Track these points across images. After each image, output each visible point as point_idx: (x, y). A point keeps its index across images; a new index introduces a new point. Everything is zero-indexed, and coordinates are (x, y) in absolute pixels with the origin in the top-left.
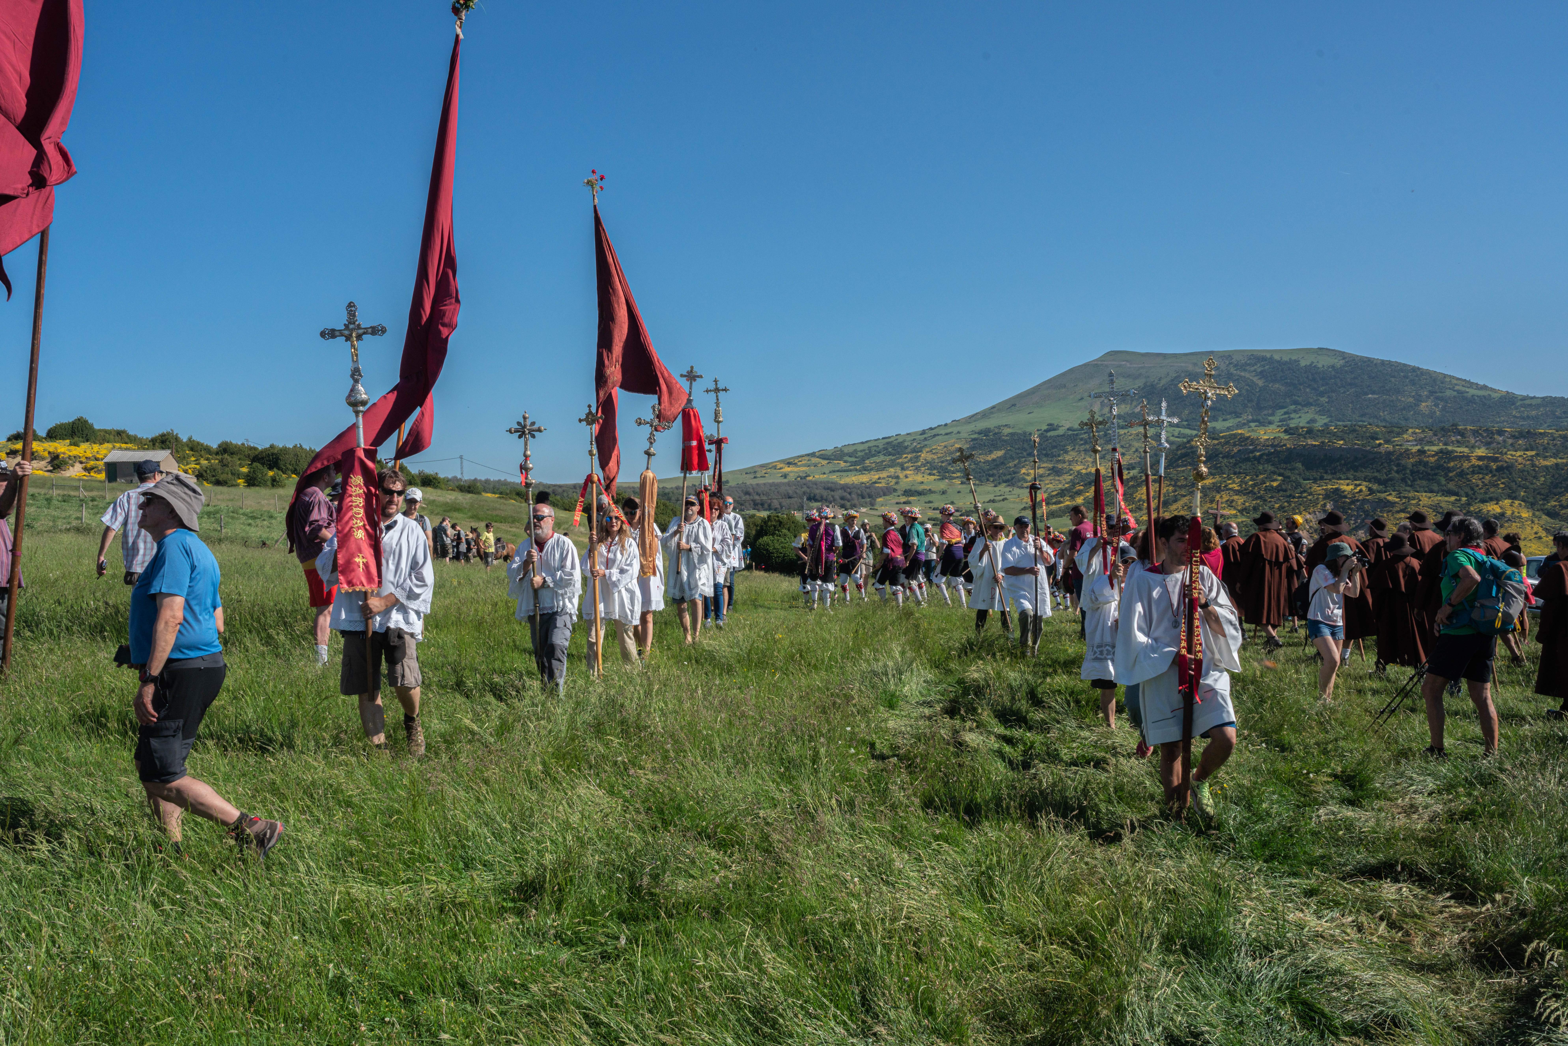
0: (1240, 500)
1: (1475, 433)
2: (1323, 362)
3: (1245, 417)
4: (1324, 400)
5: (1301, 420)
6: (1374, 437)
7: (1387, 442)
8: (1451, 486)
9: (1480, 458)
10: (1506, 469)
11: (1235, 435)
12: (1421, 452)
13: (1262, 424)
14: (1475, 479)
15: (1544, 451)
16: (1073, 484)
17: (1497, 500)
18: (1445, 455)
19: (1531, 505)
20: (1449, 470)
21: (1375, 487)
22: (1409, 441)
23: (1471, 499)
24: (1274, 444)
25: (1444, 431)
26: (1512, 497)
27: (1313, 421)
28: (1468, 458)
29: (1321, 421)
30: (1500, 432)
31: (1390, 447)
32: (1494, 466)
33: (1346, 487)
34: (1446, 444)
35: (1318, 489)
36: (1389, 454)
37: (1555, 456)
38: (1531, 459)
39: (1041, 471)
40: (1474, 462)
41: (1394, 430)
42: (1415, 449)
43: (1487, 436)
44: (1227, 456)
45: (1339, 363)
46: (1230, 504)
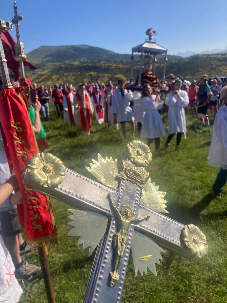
0: (73, 77)
1: (113, 61)
2: (85, 48)
3: (72, 59)
4: (86, 56)
5: (82, 60)
6: (96, 63)
7: (99, 64)
8: (110, 72)
9: (115, 66)
10: (119, 68)
11: (70, 64)
12: (105, 66)
13: (75, 61)
14: (114, 71)
15: (124, 65)
16: (38, 76)
17: (118, 74)
18: (109, 66)
19: (123, 75)
20: (110, 69)
21: (97, 73)
22: (102, 63)
23: (114, 74)
24: (78, 65)
25: (108, 61)
26: (120, 73)
27: (84, 60)
28: (112, 66)
29: (86, 60)
30: (117, 61)
31: (99, 65)
32: (117, 68)
33: (92, 73)
34: (109, 64)
35: (87, 74)
36: (99, 66)
37: (126, 65)
38: (123, 66)
39: (30, 74)
40: (114, 67)
41: (100, 61)
42: (103, 65)
43: (115, 62)
44: (69, 68)
45: (88, 48)
46: (71, 78)
